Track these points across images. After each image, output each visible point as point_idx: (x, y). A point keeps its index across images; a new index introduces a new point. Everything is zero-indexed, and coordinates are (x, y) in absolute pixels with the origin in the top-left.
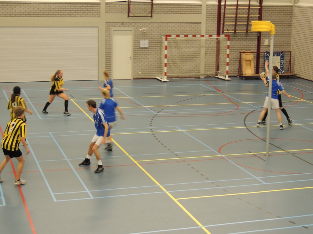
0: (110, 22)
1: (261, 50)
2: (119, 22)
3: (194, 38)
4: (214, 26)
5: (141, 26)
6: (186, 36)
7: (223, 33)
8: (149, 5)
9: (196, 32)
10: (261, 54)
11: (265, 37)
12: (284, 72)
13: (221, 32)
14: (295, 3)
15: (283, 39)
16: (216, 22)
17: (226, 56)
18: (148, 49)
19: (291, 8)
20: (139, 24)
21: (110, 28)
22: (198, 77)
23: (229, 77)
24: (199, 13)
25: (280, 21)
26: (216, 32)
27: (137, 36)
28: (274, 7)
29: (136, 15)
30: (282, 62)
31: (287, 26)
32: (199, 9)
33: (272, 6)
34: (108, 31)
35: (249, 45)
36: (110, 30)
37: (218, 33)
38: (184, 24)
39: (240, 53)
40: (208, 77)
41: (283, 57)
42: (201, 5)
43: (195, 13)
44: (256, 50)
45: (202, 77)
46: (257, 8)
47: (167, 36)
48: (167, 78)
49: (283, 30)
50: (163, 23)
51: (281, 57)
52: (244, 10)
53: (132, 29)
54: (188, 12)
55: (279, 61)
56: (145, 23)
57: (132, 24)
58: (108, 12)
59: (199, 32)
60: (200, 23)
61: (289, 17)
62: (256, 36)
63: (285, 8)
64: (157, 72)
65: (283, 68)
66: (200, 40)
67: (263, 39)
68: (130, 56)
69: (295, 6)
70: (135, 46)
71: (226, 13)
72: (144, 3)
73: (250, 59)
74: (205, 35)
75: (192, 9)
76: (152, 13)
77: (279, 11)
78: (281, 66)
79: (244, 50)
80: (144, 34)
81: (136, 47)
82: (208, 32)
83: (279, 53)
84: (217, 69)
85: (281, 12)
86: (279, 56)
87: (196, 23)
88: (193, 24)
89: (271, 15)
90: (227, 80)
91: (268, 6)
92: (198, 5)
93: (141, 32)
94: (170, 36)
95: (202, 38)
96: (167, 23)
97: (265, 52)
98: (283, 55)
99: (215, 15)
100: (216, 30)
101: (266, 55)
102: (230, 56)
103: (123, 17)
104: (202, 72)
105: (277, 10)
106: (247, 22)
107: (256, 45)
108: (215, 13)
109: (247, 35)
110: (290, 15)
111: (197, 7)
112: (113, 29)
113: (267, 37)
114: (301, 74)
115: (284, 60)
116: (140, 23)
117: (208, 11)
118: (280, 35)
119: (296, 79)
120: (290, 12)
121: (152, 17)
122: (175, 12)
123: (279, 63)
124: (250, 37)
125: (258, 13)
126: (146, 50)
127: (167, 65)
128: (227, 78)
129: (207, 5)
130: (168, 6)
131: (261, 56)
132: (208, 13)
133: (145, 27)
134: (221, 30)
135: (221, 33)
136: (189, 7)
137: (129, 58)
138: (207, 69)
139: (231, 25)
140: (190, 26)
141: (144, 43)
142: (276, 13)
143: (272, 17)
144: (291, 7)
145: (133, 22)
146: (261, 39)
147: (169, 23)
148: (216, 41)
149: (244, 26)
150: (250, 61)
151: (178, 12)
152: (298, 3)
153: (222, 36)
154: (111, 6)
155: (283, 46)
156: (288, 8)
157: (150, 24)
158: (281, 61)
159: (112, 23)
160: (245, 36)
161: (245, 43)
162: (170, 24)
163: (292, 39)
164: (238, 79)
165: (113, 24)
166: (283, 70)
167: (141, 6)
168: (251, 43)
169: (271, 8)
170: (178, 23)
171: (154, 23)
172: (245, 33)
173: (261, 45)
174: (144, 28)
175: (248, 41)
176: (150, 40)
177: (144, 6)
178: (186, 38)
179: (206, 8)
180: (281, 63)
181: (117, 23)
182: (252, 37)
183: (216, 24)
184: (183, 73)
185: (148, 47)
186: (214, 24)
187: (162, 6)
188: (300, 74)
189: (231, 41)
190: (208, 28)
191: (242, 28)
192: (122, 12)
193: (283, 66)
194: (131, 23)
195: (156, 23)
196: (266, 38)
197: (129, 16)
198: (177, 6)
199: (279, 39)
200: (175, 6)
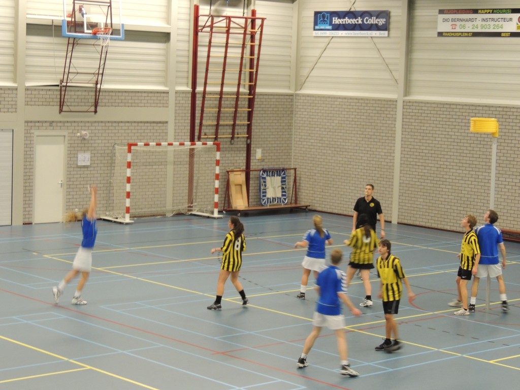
0: (31, 122)
1: (251, 167)
2: (46, 122)
3: (158, 149)
4: (186, 128)
5: (80, 128)
6: (147, 145)
7: (199, 139)
8: (92, 91)
9: (161, 138)
10: (251, 173)
11: (257, 146)
12: (287, 202)
13: (196, 137)
14: (296, 90)
15: (282, 148)
16: (189, 121)
17: (215, 177)
18: (89, 169)
19: (291, 97)
20: (76, 124)
21: (32, 131)
22: (164, 215)
23: (220, 212)
24: (165, 105)
25: (277, 118)
26: (189, 137)
27: (72, 145)
28: (269, 95)
29: (73, 109)
30: (284, 186)
31: (287, 127)
32: (165, 98)
33: (266, 95)
34: (28, 137)
35: (235, 158)
36: (32, 135)
37: (192, 140)
38: (142, 124)
39: (228, 172)
40: (179, 214)
41: (284, 178)
42: (168, 93)
43: (159, 105)
44: (244, 168)
45: (169, 215)
46: (246, 98)
47: (130, 145)
48: (130, 217)
49: (281, 133)
50: (112, 122)
51: (283, 178)
52: (227, 100)
53: (65, 133)
54: (149, 105)
55: (280, 184)
56: (85, 122)
57: (66, 124)
58: (29, 103)
59: (165, 138)
60: (167, 122)
61: (289, 112)
62: (245, 143)
63: (283, 97)
64: (102, 209)
65: (285, 195)
66: (166, 152)
67: (255, 149)
68: (62, 181)
69: (297, 95)
70: (70, 162)
71: (205, 105)
72: (84, 89)
73: (241, 183)
74: (174, 143)
75: (155, 98)
76: (96, 107)
77: (275, 103)
78: (283, 192)
79: (233, 168)
80: (83, 142)
81: (72, 166)
82: (177, 137)
83: (280, 171)
84: (191, 201)
85: (277, 103)
86: (280, 176)
87: (160, 122)
88: (156, 124)
89: (264, 109)
90: (218, 218)
91: (261, 95)
92: (164, 93)
93: (79, 138)
94: (136, 145)
95: (170, 148)
96: (119, 122)
97: (260, 171)
98: (284, 174)
99: (187, 108)
100: (189, 134)
101: (262, 174)
102: (220, 177)
103: (52, 113)
104: (169, 207)
105: (272, 100)
106: (233, 121)
107: (245, 158)
108: (187, 105)
109: (232, 142)
110: (290, 109)
111: (162, 95)
112: (36, 133)
113: (260, 146)
114: (316, 205)
115: (286, 183)
116: (78, 122)
117: (178, 102)
118: (277, 142)
119: (308, 214)
120: (291, 103)
121: (96, 112)
122: (130, 105)
123: (280, 188)
124: (236, 146)
125: (247, 106)
126: (86, 169)
127: (131, 194)
128: (216, 215)
129: (177, 92)
130: (120, 94)
131: (251, 176)
132: (178, 105)
133: (85, 130)
134: (197, 134)
135: (196, 140)
136: (150, 95)
137: (60, 185)
138: (175, 201)
139: (209, 126)
140: (152, 128)
141: (84, 158)
142: (272, 106)
143: (267, 112)
144: (292, 95)
145: (68, 122)
146: (252, 149)
147: (122, 122)
148: (188, 153)
149: (228, 127)
150: (241, 185)
151: (133, 105)
152: (301, 89)
153: (199, 144)
154: (33, 92)
155: (281, 160)
156: (288, 97)
157: (93, 124)
158: (283, 184)
159: (35, 122)
160: (229, 143)
161: (229, 155)
162: (123, 124)
163: (293, 148)
164: (225, 216)
165: (37, 124)
166: (285, 199)
167: (79, 93)
168: (239, 155)
169: (265, 97)
170: (135, 122)
171: (98, 122)
172: (230, 139)
173: (252, 158)
174: (84, 132)
175: (233, 152)
176: (93, 152)
177: (84, 93)
178: (146, 148)
179: (174, 98)
180: (283, 188)
181: (42, 122)
182: (238, 146)
183: (189, 124)
184: (142, 209)
185: (89, 164)
186: (186, 125)
187: (111, 94)
188: (313, 204)
189: (222, 153)
190: (177, 131)
191: (225, 131)
192: (51, 103)
193: (285, 192)
194: (64, 122)
195: (102, 122)
196: (259, 148)
197: (61, 111)
198: (133, 94)
199: (276, 148)
200: (131, 94)
